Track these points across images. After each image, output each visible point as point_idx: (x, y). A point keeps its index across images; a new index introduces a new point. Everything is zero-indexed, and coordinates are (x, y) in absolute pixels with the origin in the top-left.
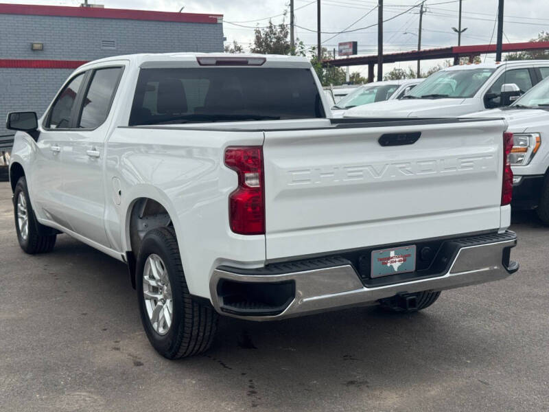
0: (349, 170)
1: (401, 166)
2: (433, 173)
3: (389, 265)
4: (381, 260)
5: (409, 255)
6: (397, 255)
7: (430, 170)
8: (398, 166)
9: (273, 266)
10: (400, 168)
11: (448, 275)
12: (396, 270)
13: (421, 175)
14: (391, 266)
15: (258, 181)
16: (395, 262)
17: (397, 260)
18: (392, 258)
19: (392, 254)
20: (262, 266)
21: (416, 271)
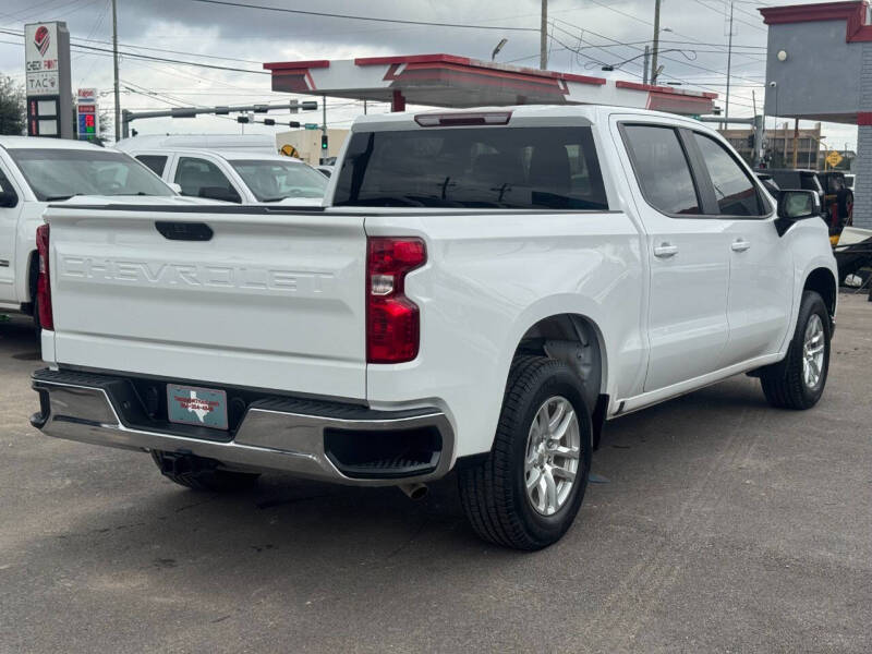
0: (122, 265)
1: (183, 269)
2: (230, 288)
3: (190, 409)
4: (179, 399)
5: (217, 404)
6: (200, 398)
7: (226, 282)
8: (178, 269)
10: (182, 272)
11: (231, 444)
12: (202, 419)
13: (208, 286)
14: (194, 413)
16: (198, 407)
17: (201, 405)
18: (193, 401)
19: (193, 395)
21: (228, 431)
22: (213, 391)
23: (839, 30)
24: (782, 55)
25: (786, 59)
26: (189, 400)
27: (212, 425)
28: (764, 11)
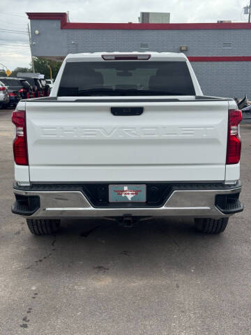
3: (123, 195)
4: (117, 191)
5: (140, 191)
6: (130, 189)
8: (124, 130)
9: (35, 186)
10: (127, 131)
11: (163, 208)
12: (130, 199)
14: (125, 197)
15: (22, 133)
16: (129, 194)
18: (126, 191)
19: (126, 188)
20: (29, 185)
21: (146, 202)
22: (138, 186)
23: (57, 24)
24: (37, 32)
25: (39, 34)
26: (123, 191)
27: (137, 201)
28: (28, 14)
